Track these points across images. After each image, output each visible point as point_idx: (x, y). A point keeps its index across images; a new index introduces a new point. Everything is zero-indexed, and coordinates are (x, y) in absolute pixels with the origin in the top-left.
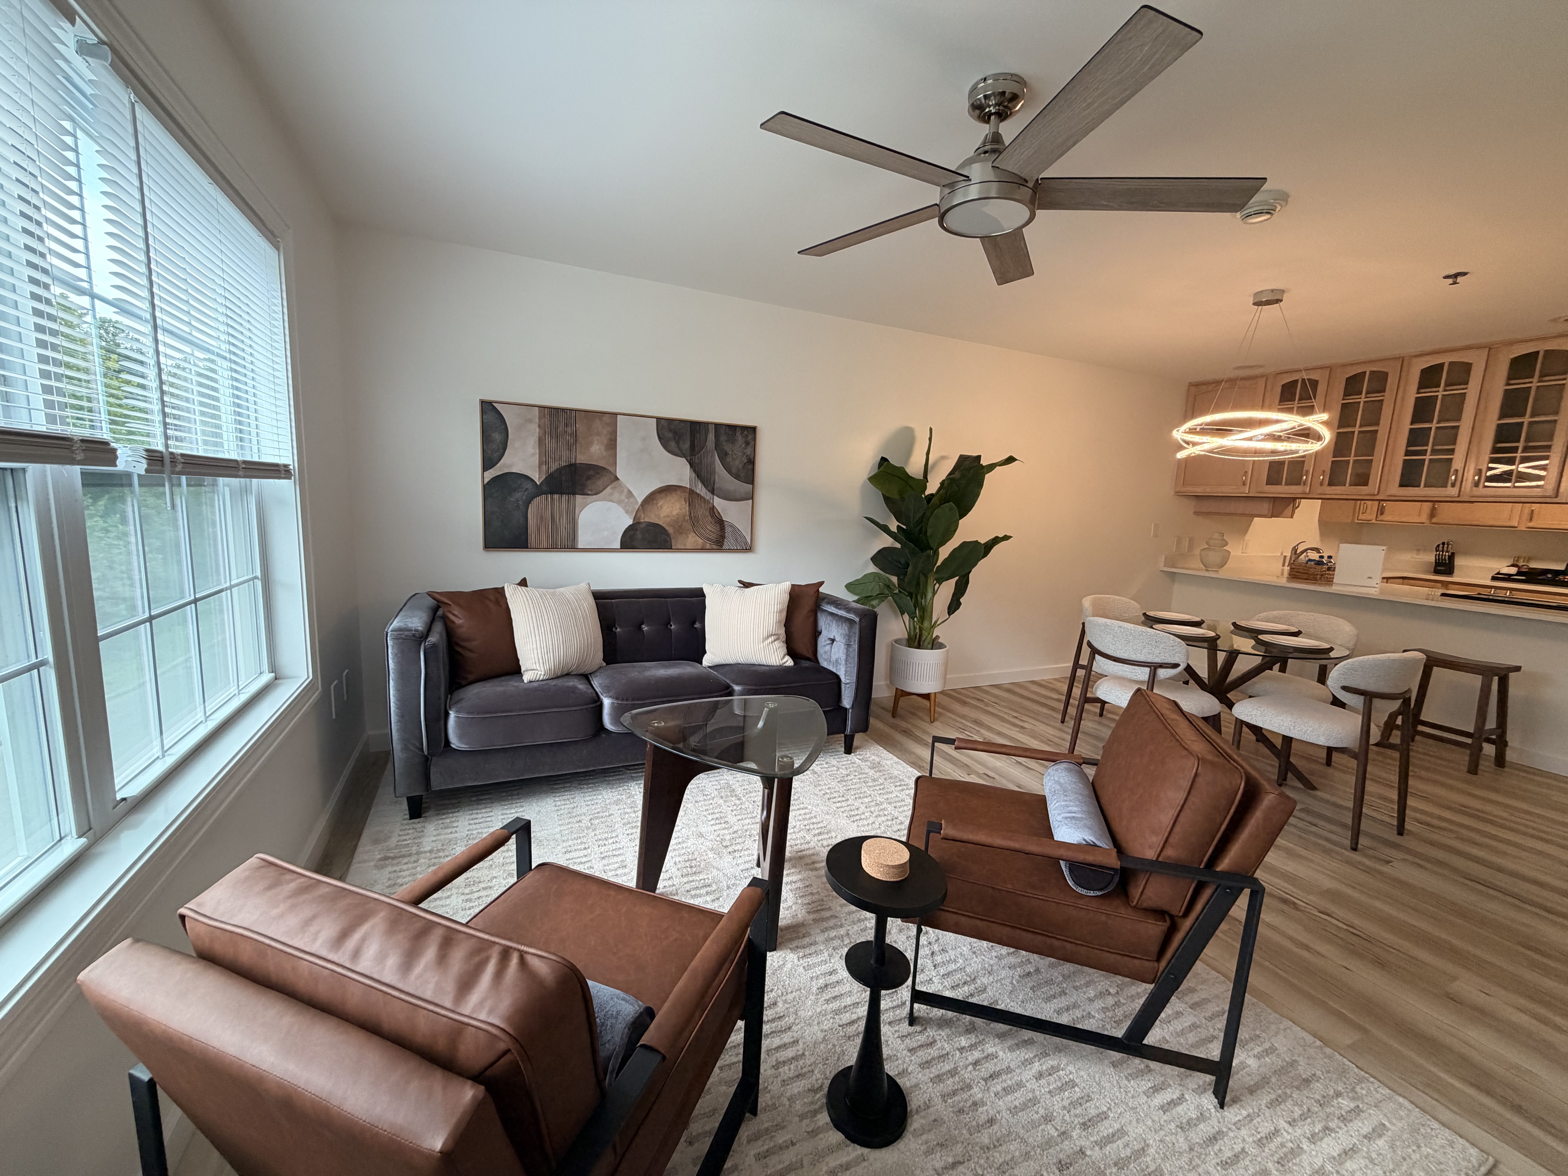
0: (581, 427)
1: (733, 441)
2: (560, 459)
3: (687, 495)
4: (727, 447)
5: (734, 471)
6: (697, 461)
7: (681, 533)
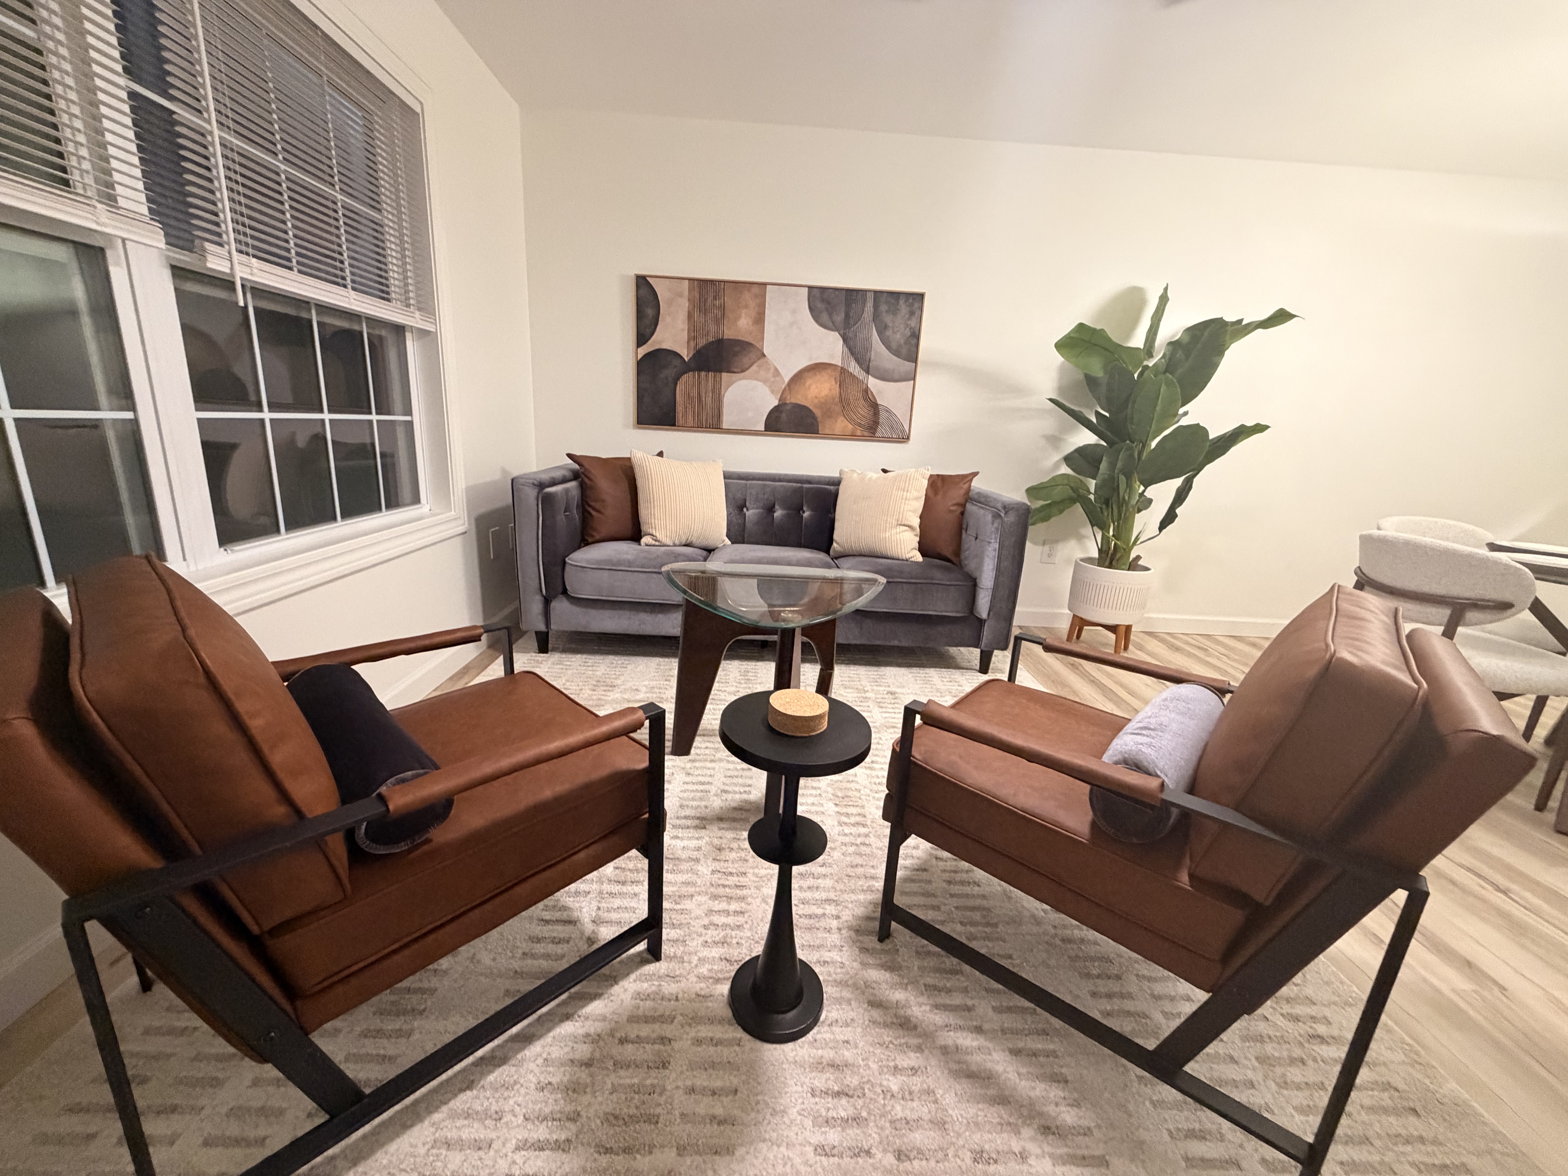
0: (729, 301)
1: (894, 311)
2: (707, 334)
3: (838, 374)
4: (888, 319)
5: (894, 345)
6: (851, 335)
7: (830, 417)
